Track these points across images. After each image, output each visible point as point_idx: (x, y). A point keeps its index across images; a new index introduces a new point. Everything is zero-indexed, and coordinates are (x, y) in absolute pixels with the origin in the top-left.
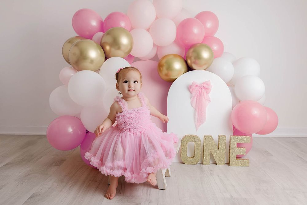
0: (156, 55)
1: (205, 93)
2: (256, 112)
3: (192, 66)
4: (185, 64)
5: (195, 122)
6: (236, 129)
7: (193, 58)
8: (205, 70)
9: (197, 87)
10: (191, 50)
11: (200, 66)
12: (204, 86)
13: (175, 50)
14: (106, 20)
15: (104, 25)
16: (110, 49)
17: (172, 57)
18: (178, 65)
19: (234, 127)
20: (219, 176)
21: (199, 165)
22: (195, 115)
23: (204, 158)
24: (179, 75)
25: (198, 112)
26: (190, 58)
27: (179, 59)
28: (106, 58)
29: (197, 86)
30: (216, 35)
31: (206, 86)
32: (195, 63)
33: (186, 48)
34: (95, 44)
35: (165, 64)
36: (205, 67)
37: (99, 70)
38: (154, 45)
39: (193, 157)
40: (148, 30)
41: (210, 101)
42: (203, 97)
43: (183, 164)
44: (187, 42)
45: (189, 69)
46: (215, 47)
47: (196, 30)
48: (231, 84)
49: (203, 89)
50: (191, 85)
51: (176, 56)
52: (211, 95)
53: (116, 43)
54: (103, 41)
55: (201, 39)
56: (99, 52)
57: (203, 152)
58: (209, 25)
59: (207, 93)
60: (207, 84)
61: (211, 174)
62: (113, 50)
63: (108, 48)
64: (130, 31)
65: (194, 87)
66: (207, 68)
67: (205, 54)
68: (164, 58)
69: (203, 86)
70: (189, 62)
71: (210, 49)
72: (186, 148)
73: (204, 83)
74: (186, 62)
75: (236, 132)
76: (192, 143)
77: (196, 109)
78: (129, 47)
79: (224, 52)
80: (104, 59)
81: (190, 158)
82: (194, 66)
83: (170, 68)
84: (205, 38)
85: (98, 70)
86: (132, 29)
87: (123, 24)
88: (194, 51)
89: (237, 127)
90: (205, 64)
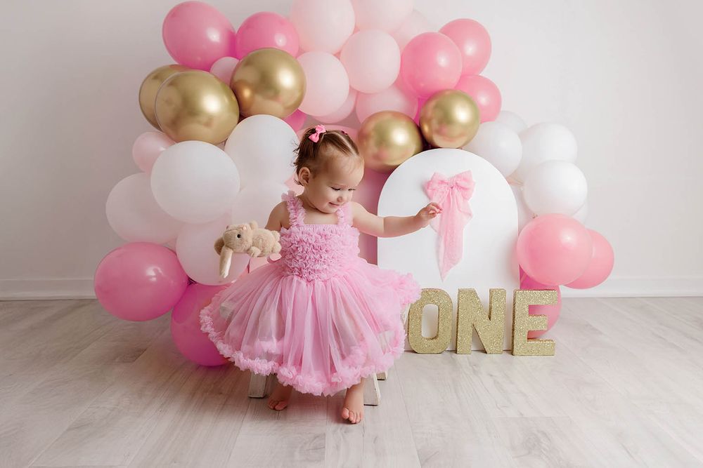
0: (354, 112)
1: (461, 200)
2: (568, 238)
3: (432, 140)
4: (416, 133)
5: (438, 261)
6: (527, 276)
7: (435, 123)
8: (460, 148)
9: (443, 186)
10: (432, 104)
11: (451, 138)
12: (458, 182)
13: (396, 102)
14: (241, 29)
15: (238, 41)
16: (252, 97)
17: (387, 117)
18: (402, 136)
19: (522, 272)
20: (491, 376)
21: (448, 354)
22: (438, 246)
23: (459, 338)
24: (404, 157)
25: (445, 241)
26: (429, 121)
27: (404, 123)
28: (242, 117)
29: (442, 182)
30: (484, 74)
31: (462, 183)
32: (439, 132)
33: (419, 99)
34: (218, 83)
35: (373, 134)
36: (460, 142)
37: (225, 142)
38: (352, 90)
39: (435, 338)
40: (338, 55)
41: (470, 215)
42: (456, 206)
43: (414, 354)
44: (422, 85)
45: (426, 145)
46: (483, 100)
47: (442, 60)
48: (515, 180)
49: (456, 190)
50: (430, 181)
51: (397, 115)
52: (473, 202)
53: (266, 84)
54: (237, 78)
55: (454, 80)
56: (226, 100)
57: (457, 325)
58: (470, 49)
59: (465, 198)
60: (465, 179)
61: (474, 371)
62: (259, 98)
63: (247, 93)
64: (296, 57)
65: (435, 186)
66: (464, 145)
67: (462, 114)
68: (371, 118)
69: (456, 183)
70: (426, 129)
71: (471, 102)
72: (420, 318)
73: (458, 176)
74: (420, 130)
75: (527, 283)
76: (432, 308)
77: (439, 234)
78: (297, 95)
79: (502, 109)
80: (236, 118)
81: (428, 339)
82: (437, 140)
83: (383, 141)
84: (463, 78)
85: (221, 143)
86: (301, 52)
87: (280, 41)
88: (436, 107)
89: (529, 271)
90: (462, 135)
